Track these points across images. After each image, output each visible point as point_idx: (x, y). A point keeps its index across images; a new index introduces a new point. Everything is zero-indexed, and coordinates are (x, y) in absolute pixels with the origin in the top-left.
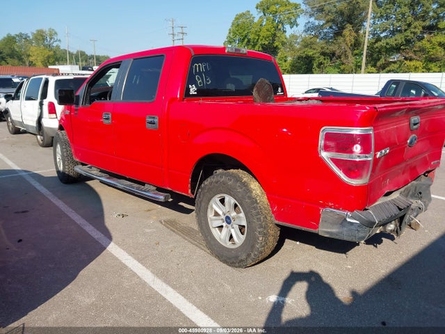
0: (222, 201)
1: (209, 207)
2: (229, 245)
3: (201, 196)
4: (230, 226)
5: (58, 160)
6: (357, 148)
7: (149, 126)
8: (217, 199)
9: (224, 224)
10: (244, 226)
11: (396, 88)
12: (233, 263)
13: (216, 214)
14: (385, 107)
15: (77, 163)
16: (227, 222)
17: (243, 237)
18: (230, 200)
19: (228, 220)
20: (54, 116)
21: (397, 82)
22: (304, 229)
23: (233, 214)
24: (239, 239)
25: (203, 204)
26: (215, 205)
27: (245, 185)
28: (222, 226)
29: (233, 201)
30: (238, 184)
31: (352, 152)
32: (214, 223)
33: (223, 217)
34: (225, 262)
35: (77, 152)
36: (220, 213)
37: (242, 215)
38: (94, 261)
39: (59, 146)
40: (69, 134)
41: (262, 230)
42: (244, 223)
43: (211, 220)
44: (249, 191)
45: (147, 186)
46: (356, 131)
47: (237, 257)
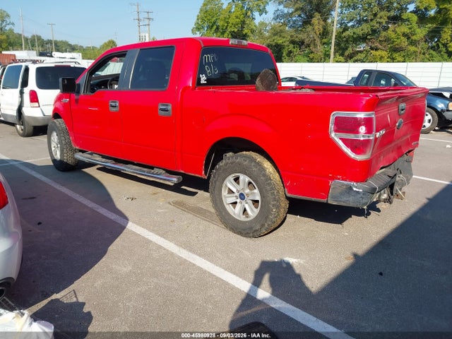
0: (237, 180)
1: (224, 185)
2: (243, 218)
3: (216, 177)
4: (243, 202)
5: (53, 149)
6: (363, 129)
7: (161, 113)
8: (231, 178)
9: (238, 200)
10: (257, 201)
11: (369, 78)
12: (248, 233)
13: (231, 192)
14: (384, 95)
15: (75, 151)
16: (240, 198)
17: (257, 211)
18: (244, 179)
19: (242, 196)
20: (36, 104)
21: (369, 72)
22: (313, 199)
23: (247, 191)
24: (253, 212)
25: (217, 183)
26: (229, 183)
27: (259, 164)
28: (236, 203)
29: (247, 179)
30: (253, 164)
31: (358, 132)
32: (228, 199)
33: (237, 194)
34: (240, 233)
35: (76, 141)
36: (234, 190)
37: (256, 191)
38: (118, 239)
39: (55, 134)
40: (67, 123)
41: (275, 202)
42: (258, 198)
43: (225, 197)
44: (263, 169)
45: (156, 170)
46: (361, 115)
47: (251, 228)
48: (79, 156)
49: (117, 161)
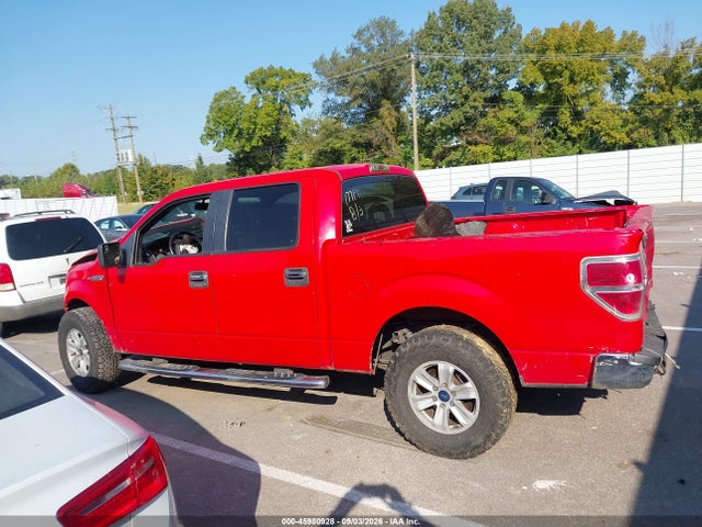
0: (433, 371)
1: (411, 382)
2: (450, 430)
3: (397, 370)
4: (447, 404)
5: (71, 358)
6: (631, 278)
7: (289, 283)
8: (422, 368)
9: (438, 403)
10: (473, 401)
11: (503, 192)
12: (462, 453)
13: (423, 390)
16: (442, 399)
17: (474, 416)
18: (445, 368)
19: (444, 396)
20: (10, 286)
21: (502, 181)
22: (566, 385)
23: (452, 386)
24: (467, 419)
25: (400, 380)
26: (420, 376)
27: (469, 343)
28: (434, 408)
29: (452, 368)
30: (460, 344)
31: (623, 283)
32: (420, 404)
33: (436, 394)
34: (449, 455)
36: (429, 387)
37: (470, 384)
39: (75, 333)
41: (505, 399)
42: (474, 394)
43: (415, 401)
44: (478, 350)
45: (276, 372)
46: (623, 259)
47: (468, 444)
48: (128, 365)
49: (204, 365)
